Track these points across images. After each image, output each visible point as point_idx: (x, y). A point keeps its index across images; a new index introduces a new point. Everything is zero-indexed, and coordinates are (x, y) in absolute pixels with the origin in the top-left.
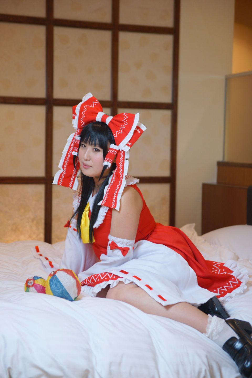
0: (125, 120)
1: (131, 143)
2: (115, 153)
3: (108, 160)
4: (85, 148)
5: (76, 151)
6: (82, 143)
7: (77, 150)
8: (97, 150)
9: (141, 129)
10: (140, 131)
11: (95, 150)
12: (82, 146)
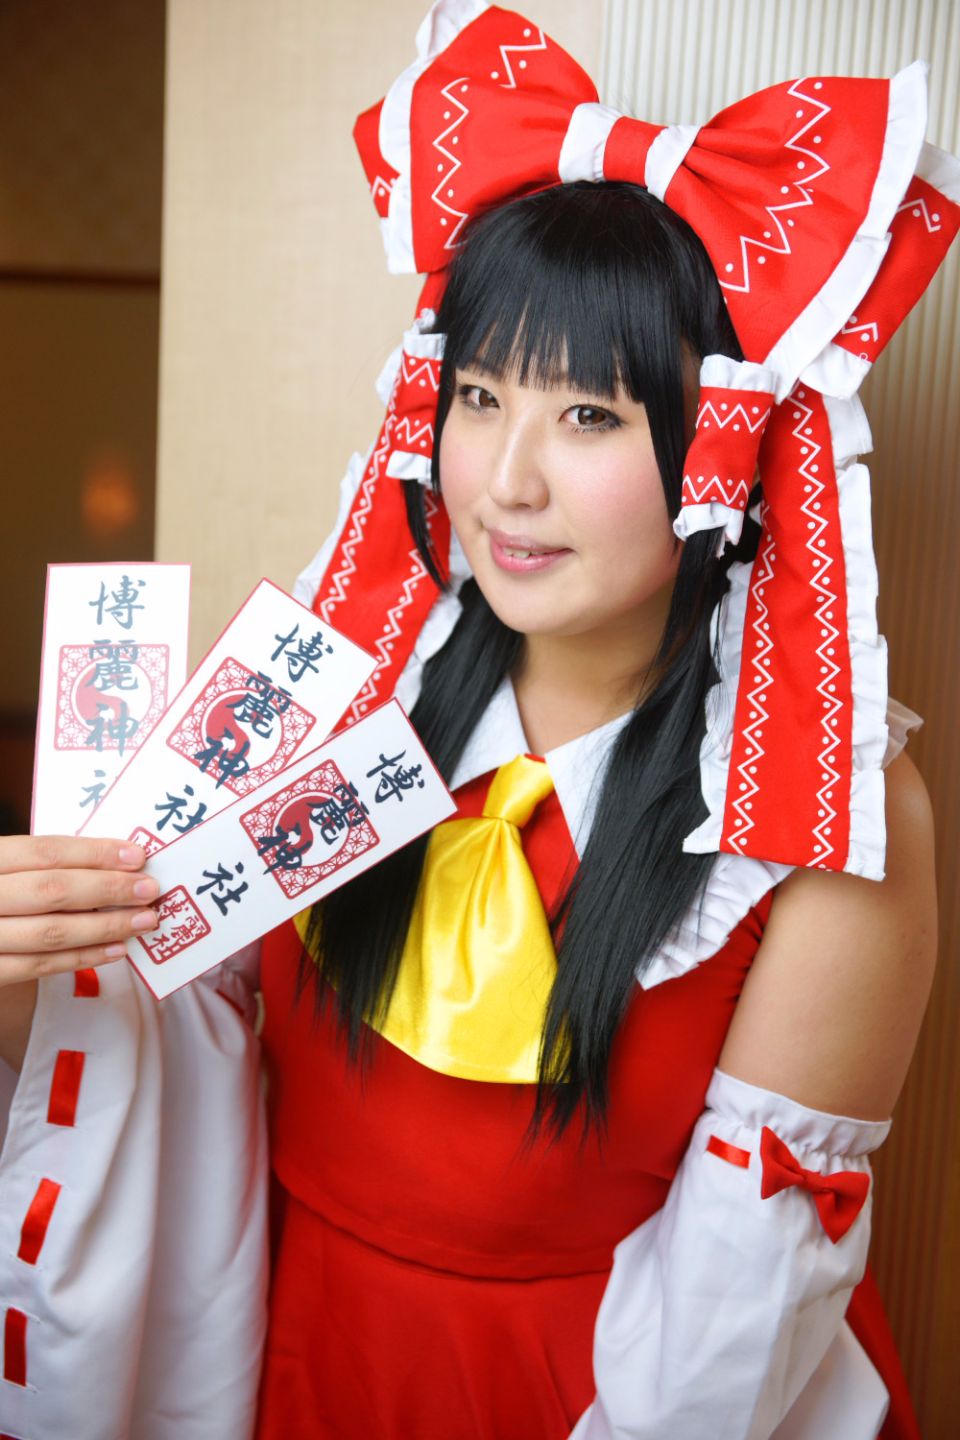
0: (806, 141)
1: (873, 326)
2: (754, 421)
3: (714, 490)
4: (491, 410)
5: (414, 449)
6: (464, 377)
7: (426, 436)
8: (600, 419)
9: (942, 198)
10: (936, 218)
11: (574, 417)
12: (467, 403)
